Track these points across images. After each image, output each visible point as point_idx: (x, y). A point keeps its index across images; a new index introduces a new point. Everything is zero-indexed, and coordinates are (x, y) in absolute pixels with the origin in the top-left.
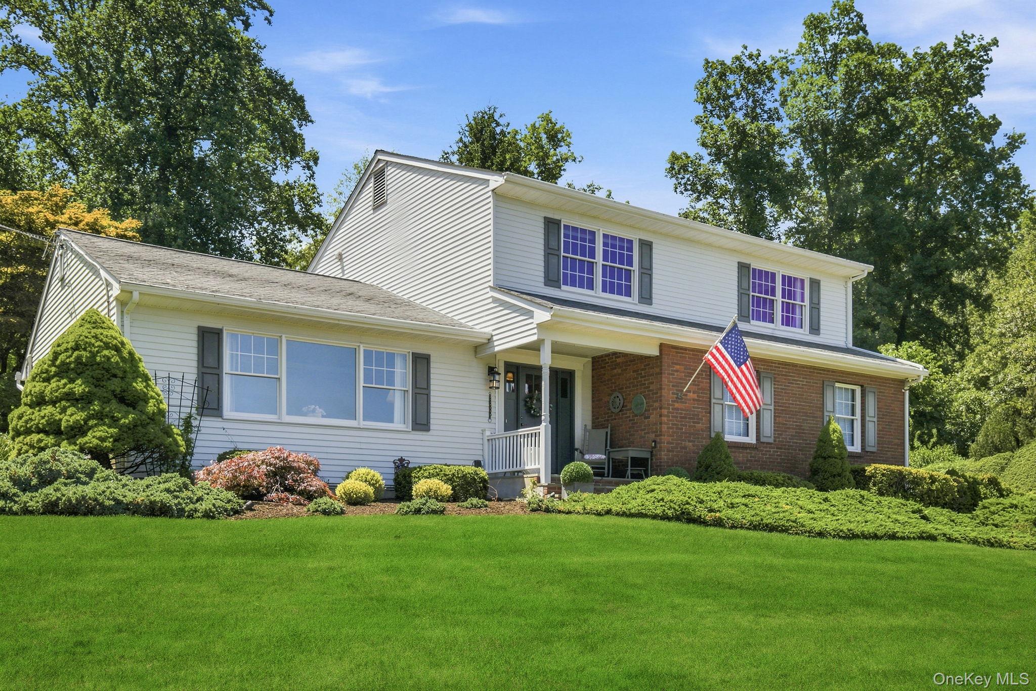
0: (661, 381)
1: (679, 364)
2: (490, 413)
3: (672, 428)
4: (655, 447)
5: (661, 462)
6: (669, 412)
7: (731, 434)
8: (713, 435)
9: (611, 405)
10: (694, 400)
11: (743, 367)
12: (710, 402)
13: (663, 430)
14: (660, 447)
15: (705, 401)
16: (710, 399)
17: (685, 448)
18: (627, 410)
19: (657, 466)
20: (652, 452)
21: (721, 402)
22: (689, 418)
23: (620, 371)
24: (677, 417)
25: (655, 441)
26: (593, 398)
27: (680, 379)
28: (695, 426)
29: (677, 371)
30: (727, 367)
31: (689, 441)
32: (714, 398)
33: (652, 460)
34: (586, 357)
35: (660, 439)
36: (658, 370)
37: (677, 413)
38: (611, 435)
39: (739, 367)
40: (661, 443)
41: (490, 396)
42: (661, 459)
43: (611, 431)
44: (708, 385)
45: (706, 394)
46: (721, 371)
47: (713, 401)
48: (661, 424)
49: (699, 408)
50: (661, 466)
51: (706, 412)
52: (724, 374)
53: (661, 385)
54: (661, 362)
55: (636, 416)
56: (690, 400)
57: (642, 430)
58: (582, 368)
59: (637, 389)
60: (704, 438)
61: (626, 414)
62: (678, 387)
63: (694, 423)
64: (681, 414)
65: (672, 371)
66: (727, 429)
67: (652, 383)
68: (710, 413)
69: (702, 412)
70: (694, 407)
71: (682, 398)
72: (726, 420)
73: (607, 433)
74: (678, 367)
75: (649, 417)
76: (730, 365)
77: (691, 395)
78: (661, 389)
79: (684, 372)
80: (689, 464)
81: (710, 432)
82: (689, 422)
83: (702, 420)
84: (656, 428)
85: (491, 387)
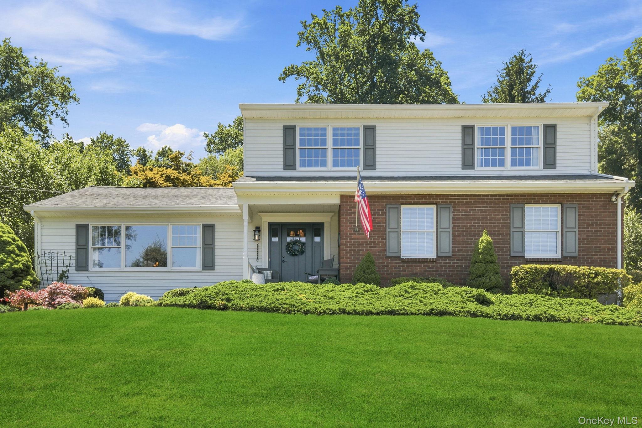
3: (350, 252)
6: (347, 242)
8: (388, 255)
14: (341, 266)
15: (382, 231)
21: (397, 230)
24: (354, 245)
27: (358, 218)
28: (372, 250)
29: (354, 212)
35: (341, 261)
37: (354, 242)
41: (257, 245)
44: (384, 219)
45: (383, 226)
48: (341, 250)
49: (376, 237)
50: (342, 279)
51: (382, 239)
54: (341, 208)
58: (329, 220)
60: (381, 258)
63: (370, 247)
64: (358, 242)
65: (350, 212)
66: (404, 249)
68: (386, 239)
69: (379, 239)
70: (371, 237)
71: (359, 231)
81: (386, 252)
82: (366, 247)
83: (379, 245)
85: (255, 239)
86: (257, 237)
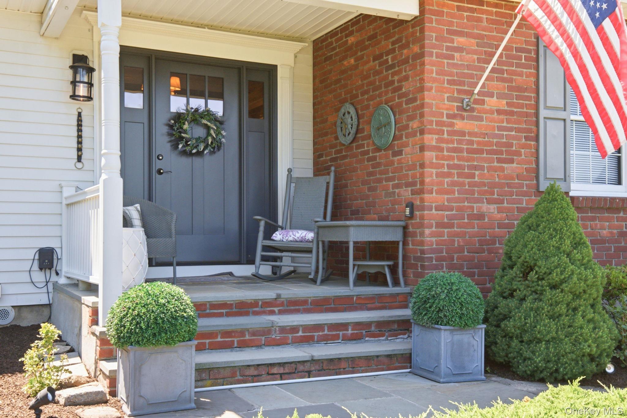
0: (422, 72)
1: (468, 35)
2: (79, 150)
3: (449, 175)
4: (412, 216)
5: (423, 252)
6: (439, 140)
7: (584, 180)
8: (543, 187)
9: (339, 129)
10: (499, 112)
11: (607, 24)
12: (537, 115)
13: (427, 180)
14: (422, 217)
15: (527, 115)
16: (537, 107)
17: (481, 216)
18: (363, 139)
19: (417, 259)
20: (405, 228)
21: (561, 115)
22: (489, 152)
23: (352, 61)
24: (460, 150)
25: (411, 206)
26: (314, 118)
27: (469, 67)
28: (502, 169)
29: (459, 49)
30: (571, 28)
31: (489, 202)
32: (546, 108)
33: (405, 243)
34: (300, 39)
35: (422, 200)
36: (416, 49)
37: (460, 142)
38: (335, 187)
39: (598, 24)
40: (422, 208)
41: (80, 114)
42: (422, 243)
43: (336, 180)
44: (533, 79)
45: (528, 98)
46: (559, 41)
47: (543, 113)
48: (422, 166)
49: (511, 129)
50: (422, 259)
51: (526, 138)
52: (564, 48)
53: (422, 80)
54: (422, 30)
55: (378, 149)
56: (491, 112)
57: (389, 179)
58: (291, 62)
59: (380, 95)
60: (525, 194)
61: (363, 146)
62: (462, 83)
63: (499, 161)
64: (471, 142)
65: (448, 48)
66: (574, 173)
67: (406, 78)
68: (537, 139)
69: (519, 139)
70: (500, 128)
71: (472, 110)
72: (573, 152)
73: (328, 183)
74: (459, 41)
75: (400, 153)
76: (578, 24)
77: (492, 103)
78: (422, 89)
79: (475, 52)
80: (490, 251)
81: (537, 178)
82: (491, 161)
83: (519, 154)
84: (414, 176)
85: (74, 97)
86: (82, 90)
